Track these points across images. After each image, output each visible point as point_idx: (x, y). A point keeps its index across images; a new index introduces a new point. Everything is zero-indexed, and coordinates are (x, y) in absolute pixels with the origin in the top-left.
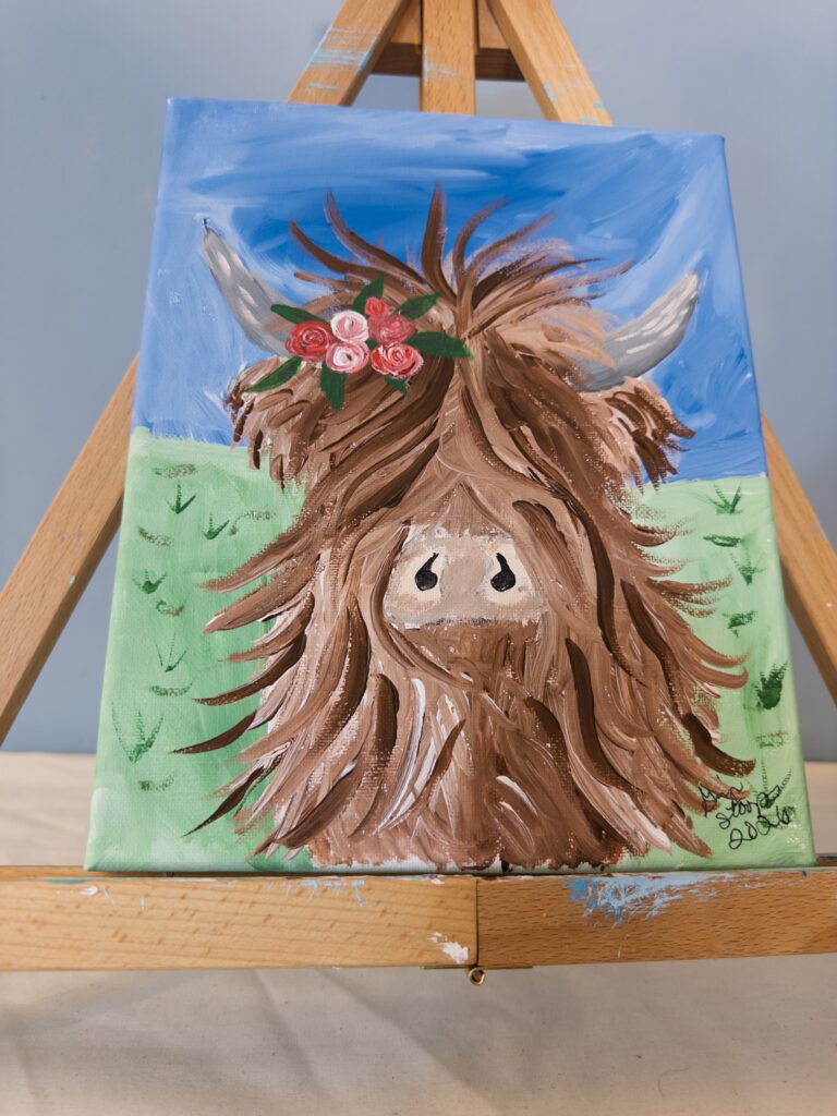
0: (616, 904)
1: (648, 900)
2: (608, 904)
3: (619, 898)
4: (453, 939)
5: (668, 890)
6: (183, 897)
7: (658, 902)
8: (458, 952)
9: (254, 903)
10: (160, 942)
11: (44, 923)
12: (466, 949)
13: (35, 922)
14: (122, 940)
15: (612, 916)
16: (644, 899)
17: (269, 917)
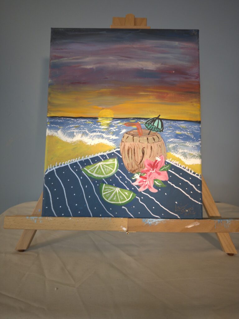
0: (150, 223)
1: (155, 223)
2: (148, 223)
3: (150, 222)
4: (124, 227)
5: (158, 221)
6: (84, 220)
7: (157, 223)
8: (125, 229)
9: (94, 221)
10: (81, 226)
11: (64, 223)
12: (126, 229)
13: (62, 223)
14: (75, 226)
15: (149, 225)
16: (154, 222)
17: (96, 223)
